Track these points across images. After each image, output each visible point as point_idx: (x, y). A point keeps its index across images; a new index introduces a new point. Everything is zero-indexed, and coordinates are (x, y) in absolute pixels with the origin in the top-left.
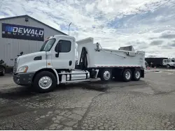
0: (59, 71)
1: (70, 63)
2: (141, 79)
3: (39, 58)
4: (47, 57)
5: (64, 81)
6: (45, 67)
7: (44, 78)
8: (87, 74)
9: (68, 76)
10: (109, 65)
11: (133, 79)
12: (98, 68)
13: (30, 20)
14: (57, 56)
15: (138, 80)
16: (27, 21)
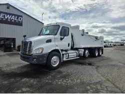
1: (69, 45)
2: (102, 55)
3: (49, 41)
4: (55, 40)
7: (54, 57)
9: (67, 55)
13: (10, 7)
16: (8, 8)
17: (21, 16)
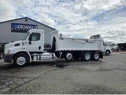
0: (31, 53)
1: (40, 48)
3: (18, 45)
4: (23, 44)
5: (35, 60)
6: (21, 50)
7: (21, 58)
8: (53, 55)
9: (39, 57)
10: (70, 49)
11: (92, 59)
12: (61, 51)
14: (30, 43)
15: (98, 60)
17: (37, 26)
